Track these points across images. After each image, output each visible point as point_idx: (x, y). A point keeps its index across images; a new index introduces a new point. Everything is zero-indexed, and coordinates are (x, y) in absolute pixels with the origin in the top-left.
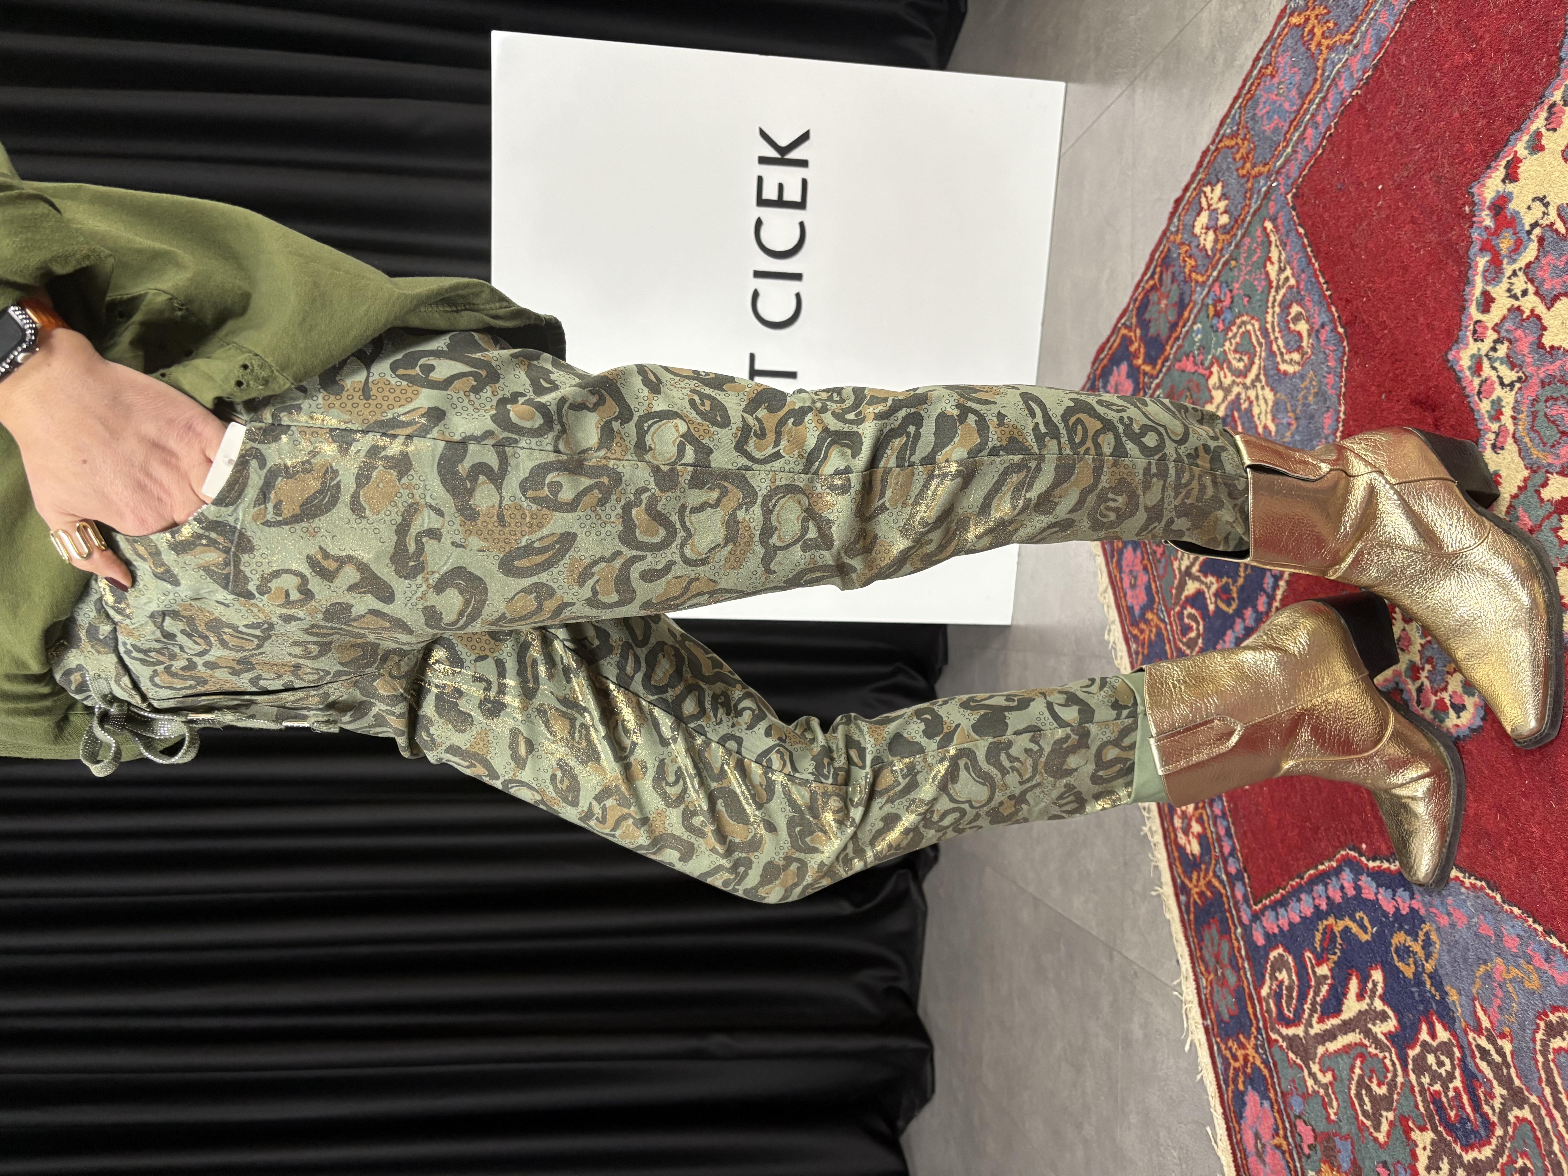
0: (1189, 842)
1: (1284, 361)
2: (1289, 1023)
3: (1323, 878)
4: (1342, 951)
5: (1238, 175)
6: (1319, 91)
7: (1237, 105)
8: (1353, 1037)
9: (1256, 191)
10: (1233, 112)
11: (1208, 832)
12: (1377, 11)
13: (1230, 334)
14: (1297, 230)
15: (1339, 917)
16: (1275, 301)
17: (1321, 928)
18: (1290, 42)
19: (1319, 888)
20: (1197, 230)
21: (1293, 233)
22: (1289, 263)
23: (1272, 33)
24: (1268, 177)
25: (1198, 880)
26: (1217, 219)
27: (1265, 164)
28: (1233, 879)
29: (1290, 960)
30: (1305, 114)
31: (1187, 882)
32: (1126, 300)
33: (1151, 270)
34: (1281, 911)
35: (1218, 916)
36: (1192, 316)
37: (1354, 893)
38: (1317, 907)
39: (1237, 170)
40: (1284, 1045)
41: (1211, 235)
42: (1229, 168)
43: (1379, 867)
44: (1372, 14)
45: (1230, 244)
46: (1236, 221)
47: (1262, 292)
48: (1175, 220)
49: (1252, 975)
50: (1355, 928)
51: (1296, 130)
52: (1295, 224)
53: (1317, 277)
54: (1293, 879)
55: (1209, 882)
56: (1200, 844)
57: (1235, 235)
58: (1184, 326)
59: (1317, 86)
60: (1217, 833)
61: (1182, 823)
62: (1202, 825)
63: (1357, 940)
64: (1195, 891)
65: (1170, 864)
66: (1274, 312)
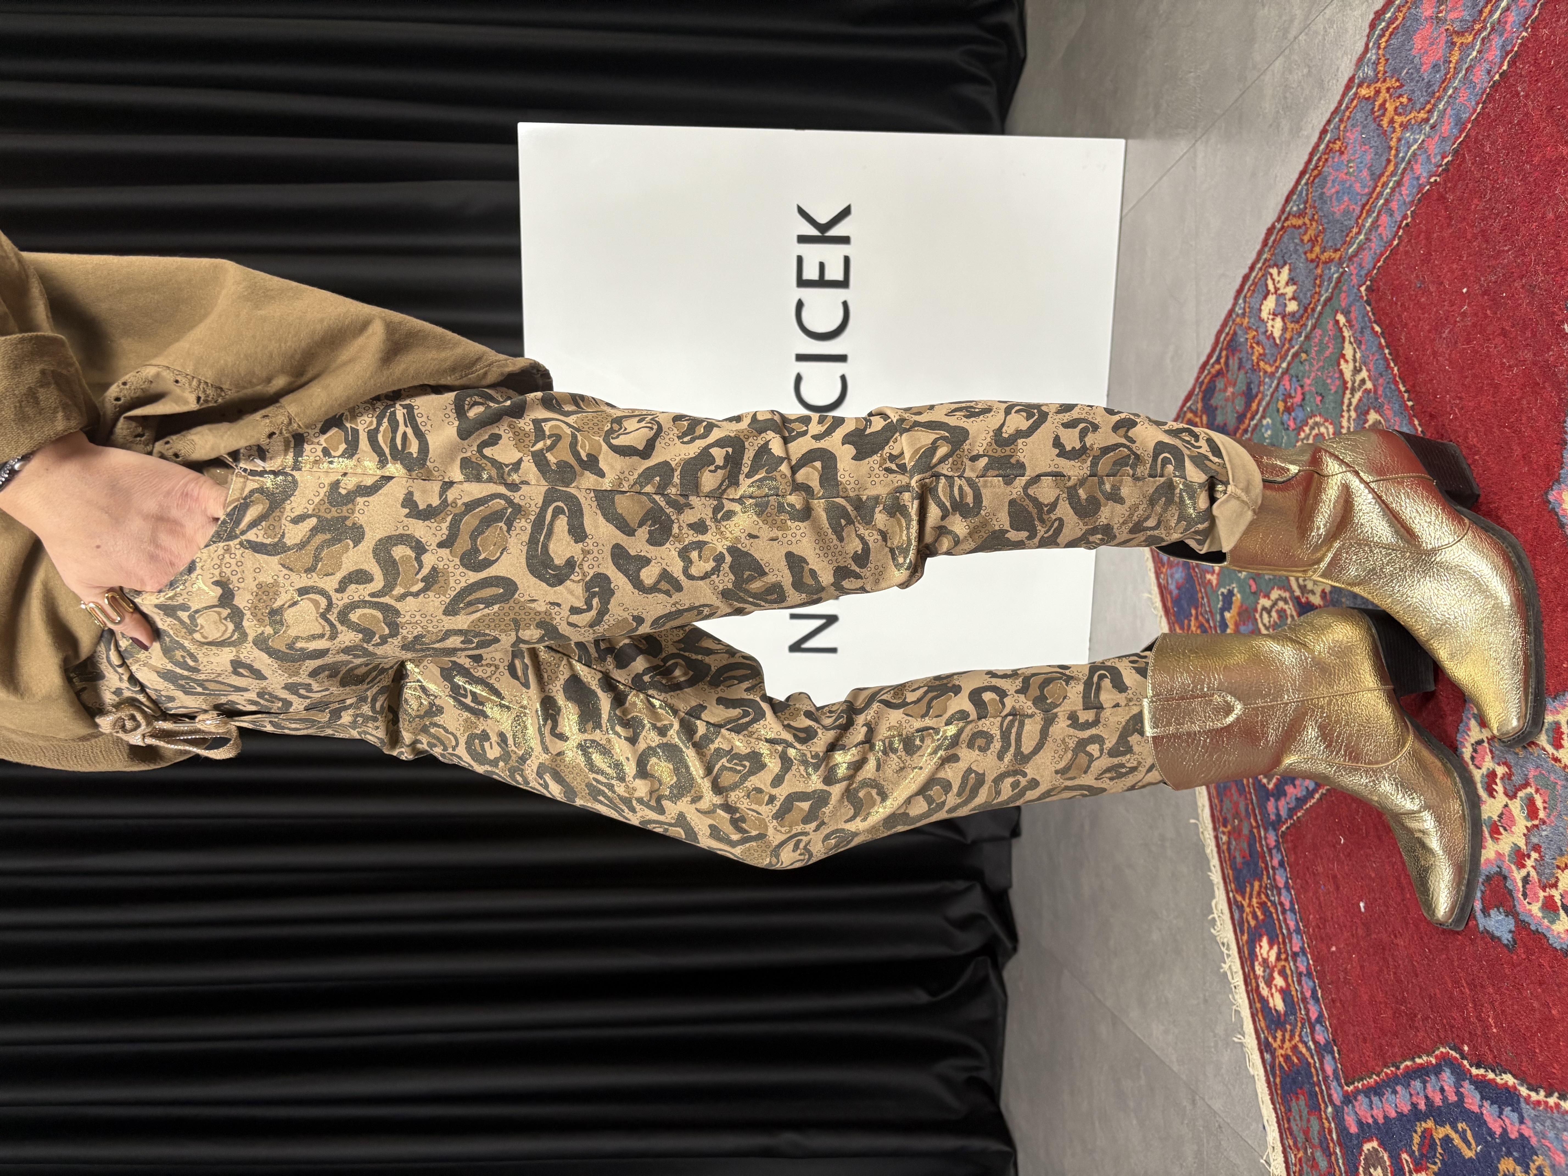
0: (1272, 995)
3: (1422, 1072)
4: (1443, 1161)
5: (1307, 259)
6: (1393, 174)
7: (1303, 182)
9: (1326, 278)
10: (1300, 188)
11: (1293, 989)
12: (1455, 90)
13: (1302, 435)
14: (1373, 328)
15: (1440, 1123)
16: (1350, 404)
17: (1419, 1130)
18: (1359, 116)
19: (1417, 1084)
20: (1264, 315)
21: (1368, 332)
22: (1365, 364)
23: (1340, 103)
24: (1340, 263)
25: (1283, 1041)
26: (1285, 305)
27: (1336, 250)
28: (1321, 1049)
29: (1386, 1157)
30: (1377, 198)
31: (1271, 1039)
32: (1192, 381)
33: (1217, 353)
34: (1375, 1099)
35: (1306, 1088)
36: (1261, 409)
37: (1456, 1099)
38: (1414, 1105)
39: (1305, 253)
41: (1279, 323)
42: (1296, 251)
43: (1484, 1076)
45: (1300, 334)
46: (1306, 310)
47: (1336, 392)
48: (1241, 301)
49: (1344, 1164)
50: (1457, 1141)
51: (1369, 213)
52: (1370, 322)
53: (1396, 383)
54: (1387, 1066)
55: (1296, 1046)
56: (1284, 1001)
57: (1305, 325)
58: (1252, 419)
59: (1391, 168)
60: (1302, 993)
61: (1264, 971)
62: (1286, 979)
63: (1460, 1155)
64: (1280, 1052)
65: (1253, 1016)
66: (1350, 417)
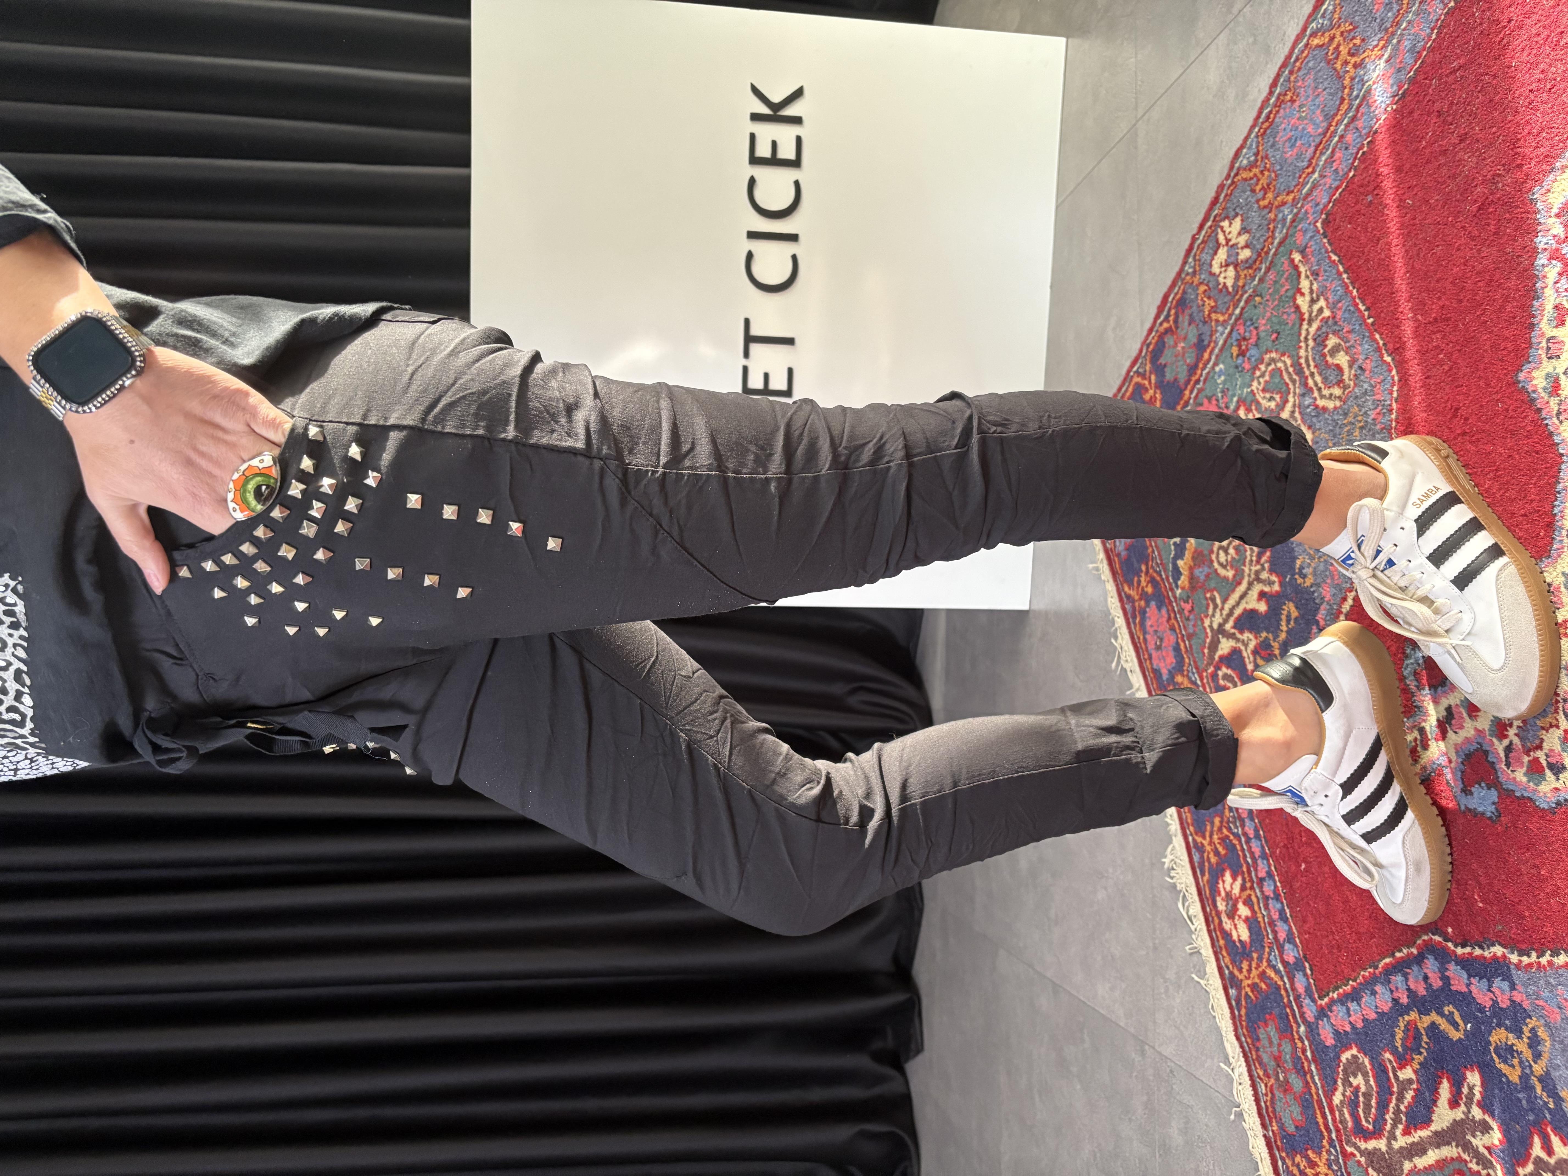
0: (1236, 928)
1: (1322, 397)
2: (1367, 1136)
3: (1401, 967)
4: (1429, 1050)
5: (1259, 207)
6: (1347, 111)
8: (1449, 1151)
9: (1280, 220)
10: (1249, 141)
11: (1259, 915)
12: (1409, 22)
13: (1258, 373)
14: (1330, 257)
15: (1424, 1012)
16: (1308, 334)
17: (1402, 1024)
18: (1311, 63)
19: (1398, 979)
20: (1216, 268)
21: (1326, 262)
22: (1322, 293)
23: (1290, 55)
24: (1294, 206)
25: (1249, 971)
26: (1238, 254)
27: (1288, 194)
28: (1291, 970)
29: (1367, 1062)
30: (1332, 137)
31: (1236, 973)
32: (1138, 346)
33: (1165, 313)
34: (1353, 1005)
35: (1276, 1011)
36: (1213, 358)
37: (1440, 983)
38: (1396, 1001)
39: (1258, 201)
40: (1363, 1160)
41: (1231, 272)
42: (1248, 201)
43: (1470, 954)
44: (1404, 25)
45: (1253, 278)
46: (1259, 255)
47: (1293, 326)
48: (1191, 260)
49: (1319, 1079)
50: (1443, 1024)
51: (1322, 154)
52: (1327, 252)
53: (1356, 304)
54: (1365, 969)
55: (1264, 972)
56: (1250, 929)
57: (1259, 269)
58: (1203, 369)
59: (1345, 107)
60: (1269, 916)
61: (1227, 905)
62: (1252, 908)
63: (1447, 1038)
64: (1246, 982)
65: (1216, 953)
66: (1307, 346)
